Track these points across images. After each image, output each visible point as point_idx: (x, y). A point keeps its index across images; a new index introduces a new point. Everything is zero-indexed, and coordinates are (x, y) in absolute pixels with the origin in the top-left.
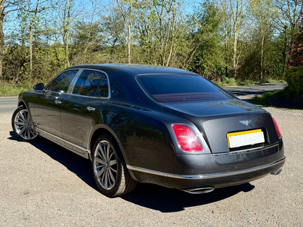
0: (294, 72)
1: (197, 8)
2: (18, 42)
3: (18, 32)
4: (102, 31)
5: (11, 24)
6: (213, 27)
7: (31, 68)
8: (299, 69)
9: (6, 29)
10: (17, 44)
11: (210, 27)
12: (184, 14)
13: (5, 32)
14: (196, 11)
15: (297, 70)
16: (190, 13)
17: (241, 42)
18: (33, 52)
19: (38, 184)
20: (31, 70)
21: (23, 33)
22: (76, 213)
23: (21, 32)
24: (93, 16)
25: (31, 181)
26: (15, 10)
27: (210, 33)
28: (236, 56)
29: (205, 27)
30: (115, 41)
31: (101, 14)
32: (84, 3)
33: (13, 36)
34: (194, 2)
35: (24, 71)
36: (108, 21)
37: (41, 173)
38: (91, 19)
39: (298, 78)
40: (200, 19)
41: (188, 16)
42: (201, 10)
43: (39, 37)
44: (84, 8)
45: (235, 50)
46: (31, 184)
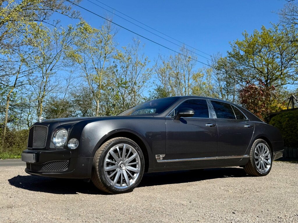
1: (152, 92)
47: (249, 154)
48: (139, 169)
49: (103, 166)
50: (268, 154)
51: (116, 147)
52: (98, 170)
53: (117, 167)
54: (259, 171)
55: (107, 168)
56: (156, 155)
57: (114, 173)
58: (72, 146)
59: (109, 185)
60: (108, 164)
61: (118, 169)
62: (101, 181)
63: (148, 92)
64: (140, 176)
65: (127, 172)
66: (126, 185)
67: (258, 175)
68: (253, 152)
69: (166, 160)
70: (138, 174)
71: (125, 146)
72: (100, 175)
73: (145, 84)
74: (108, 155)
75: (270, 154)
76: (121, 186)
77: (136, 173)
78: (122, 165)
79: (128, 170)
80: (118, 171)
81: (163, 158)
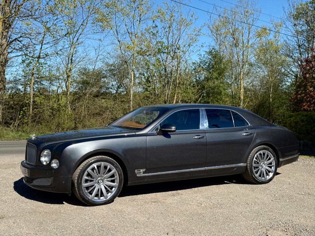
0: (289, 118)
1: (203, 56)
2: (20, 87)
3: (20, 78)
4: (106, 77)
5: (14, 69)
6: (219, 74)
7: (31, 112)
8: (294, 115)
9: (8, 74)
10: (20, 89)
11: (215, 75)
12: (190, 62)
13: (7, 77)
14: (202, 58)
15: (293, 116)
16: (197, 60)
17: (249, 90)
18: (33, 97)
19: (14, 211)
20: (30, 115)
21: (26, 78)
22: (42, 233)
23: (24, 77)
24: (96, 62)
25: (8, 209)
26: (19, 56)
27: (215, 80)
28: (243, 104)
29: (210, 75)
30: (118, 87)
31: (105, 61)
32: (87, 50)
33: (16, 81)
34: (199, 50)
35: (23, 115)
36: (112, 68)
37: (20, 203)
38: (94, 66)
39: (293, 124)
40: (206, 66)
41: (194, 63)
42: (207, 58)
43: (42, 82)
44: (87, 55)
45: (242, 97)
46: (8, 211)
47: (246, 162)
48: (118, 184)
49: (81, 183)
50: (273, 161)
51: (94, 166)
52: (76, 186)
53: (96, 183)
54: (257, 179)
55: (85, 185)
56: (136, 170)
57: (92, 188)
58: (54, 165)
59: (87, 199)
60: (86, 181)
61: (96, 184)
62: (79, 195)
63: (198, 55)
64: (118, 189)
65: (105, 187)
66: (104, 198)
67: (257, 183)
68: (252, 160)
69: (147, 174)
70: (117, 188)
71: (103, 164)
72: (78, 191)
73: (191, 48)
74: (86, 173)
75: (274, 161)
76: (99, 199)
77: (114, 187)
78: (100, 181)
79: (106, 185)
80: (96, 186)
81: (143, 172)
